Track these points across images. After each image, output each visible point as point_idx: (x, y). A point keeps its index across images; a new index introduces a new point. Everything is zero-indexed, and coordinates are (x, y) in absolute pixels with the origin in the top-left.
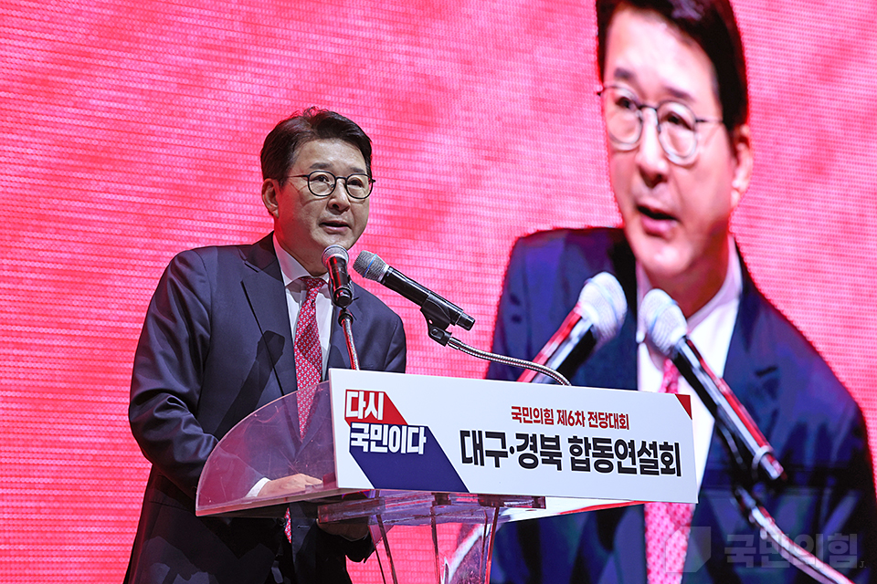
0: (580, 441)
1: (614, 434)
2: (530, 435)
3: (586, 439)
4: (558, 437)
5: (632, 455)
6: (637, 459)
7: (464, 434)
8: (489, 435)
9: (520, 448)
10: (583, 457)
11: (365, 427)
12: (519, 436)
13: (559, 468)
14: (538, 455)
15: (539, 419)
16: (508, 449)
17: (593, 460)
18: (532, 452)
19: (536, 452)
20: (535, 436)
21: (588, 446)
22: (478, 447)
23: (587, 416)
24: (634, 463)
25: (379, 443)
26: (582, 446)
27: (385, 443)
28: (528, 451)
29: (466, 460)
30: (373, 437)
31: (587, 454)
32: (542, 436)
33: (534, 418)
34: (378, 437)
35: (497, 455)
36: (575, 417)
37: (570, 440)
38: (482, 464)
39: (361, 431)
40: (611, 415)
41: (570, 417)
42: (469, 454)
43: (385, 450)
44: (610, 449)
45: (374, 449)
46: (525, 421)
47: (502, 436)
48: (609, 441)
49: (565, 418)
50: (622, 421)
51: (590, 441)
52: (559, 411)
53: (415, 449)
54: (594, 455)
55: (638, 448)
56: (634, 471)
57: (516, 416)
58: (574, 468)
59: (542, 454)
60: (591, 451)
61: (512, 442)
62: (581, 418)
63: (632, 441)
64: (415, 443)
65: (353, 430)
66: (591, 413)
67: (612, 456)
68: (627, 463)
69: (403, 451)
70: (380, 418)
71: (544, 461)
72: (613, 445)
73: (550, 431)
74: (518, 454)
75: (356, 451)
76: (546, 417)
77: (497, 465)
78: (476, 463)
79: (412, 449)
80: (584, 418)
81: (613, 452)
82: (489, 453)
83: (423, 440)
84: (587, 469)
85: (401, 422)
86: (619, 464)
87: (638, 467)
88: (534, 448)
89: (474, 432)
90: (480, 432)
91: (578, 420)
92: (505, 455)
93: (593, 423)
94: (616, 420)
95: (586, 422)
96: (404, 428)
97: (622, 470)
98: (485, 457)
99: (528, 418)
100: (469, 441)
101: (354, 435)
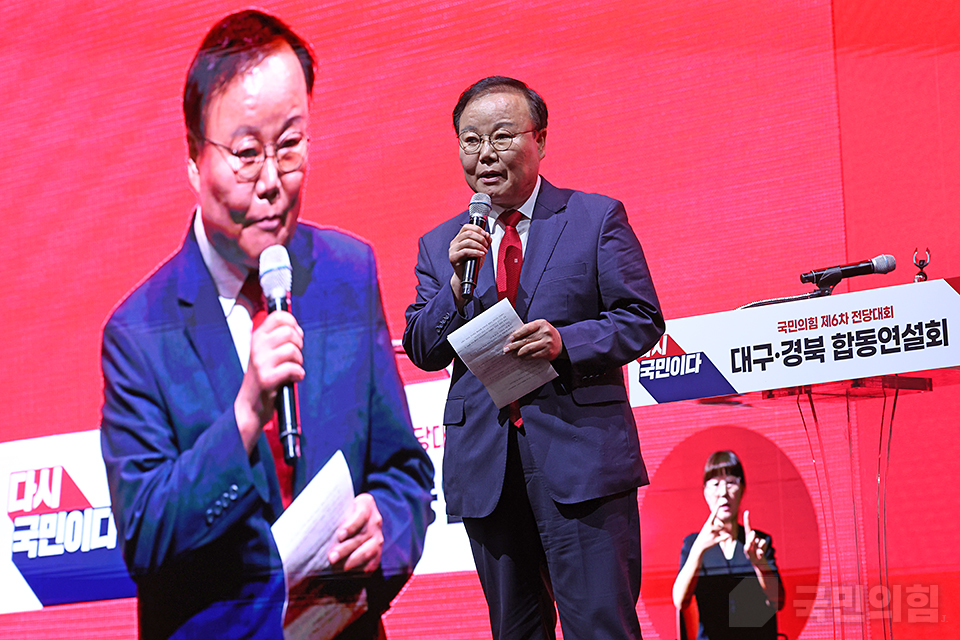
0: (844, 336)
1: (876, 325)
2: (795, 341)
3: (849, 334)
4: (821, 337)
5: (897, 338)
6: (902, 340)
7: (734, 352)
8: (756, 348)
9: (784, 353)
10: (846, 348)
11: (652, 362)
12: (783, 344)
13: (822, 361)
14: (802, 355)
15: (804, 326)
16: (773, 355)
17: (855, 349)
18: (796, 353)
19: (800, 352)
20: (799, 341)
21: (851, 339)
22: (746, 358)
23: (850, 315)
24: (898, 343)
25: (663, 371)
26: (846, 340)
27: (667, 370)
28: (792, 353)
29: (735, 370)
30: (658, 367)
31: (850, 345)
32: (806, 340)
33: (798, 327)
34: (662, 367)
35: (763, 362)
36: (839, 319)
37: (833, 338)
38: (750, 370)
39: (649, 365)
40: (874, 310)
41: (834, 319)
42: (739, 364)
43: (667, 375)
44: (874, 336)
45: (659, 375)
46: (790, 331)
47: (768, 347)
48: (873, 331)
49: (828, 321)
50: (887, 312)
51: (854, 334)
52: (823, 317)
53: (692, 370)
54: (857, 345)
55: (902, 330)
56: (898, 350)
57: (782, 329)
58: (836, 358)
59: (805, 353)
60: (854, 343)
61: (777, 348)
62: (844, 318)
63: (897, 327)
64: (692, 365)
65: (642, 366)
66: (854, 313)
67: (875, 342)
68: (891, 344)
69: (682, 373)
70: (664, 353)
71: (807, 358)
72: (876, 333)
73: (813, 334)
74: (782, 358)
75: (644, 381)
76: (812, 323)
77: (764, 369)
78: (745, 371)
79: (689, 371)
80: (847, 318)
81: (877, 338)
82: (756, 362)
83: (698, 362)
84: (851, 356)
85: (680, 353)
86: (883, 347)
87: (902, 345)
88: (798, 350)
89: (743, 349)
90: (749, 348)
91: (842, 320)
92: (771, 360)
93: (856, 319)
94: (880, 313)
95: (850, 320)
96: (683, 357)
97: (884, 351)
98: (753, 365)
99: (792, 329)
100: (738, 357)
101: (643, 369)
